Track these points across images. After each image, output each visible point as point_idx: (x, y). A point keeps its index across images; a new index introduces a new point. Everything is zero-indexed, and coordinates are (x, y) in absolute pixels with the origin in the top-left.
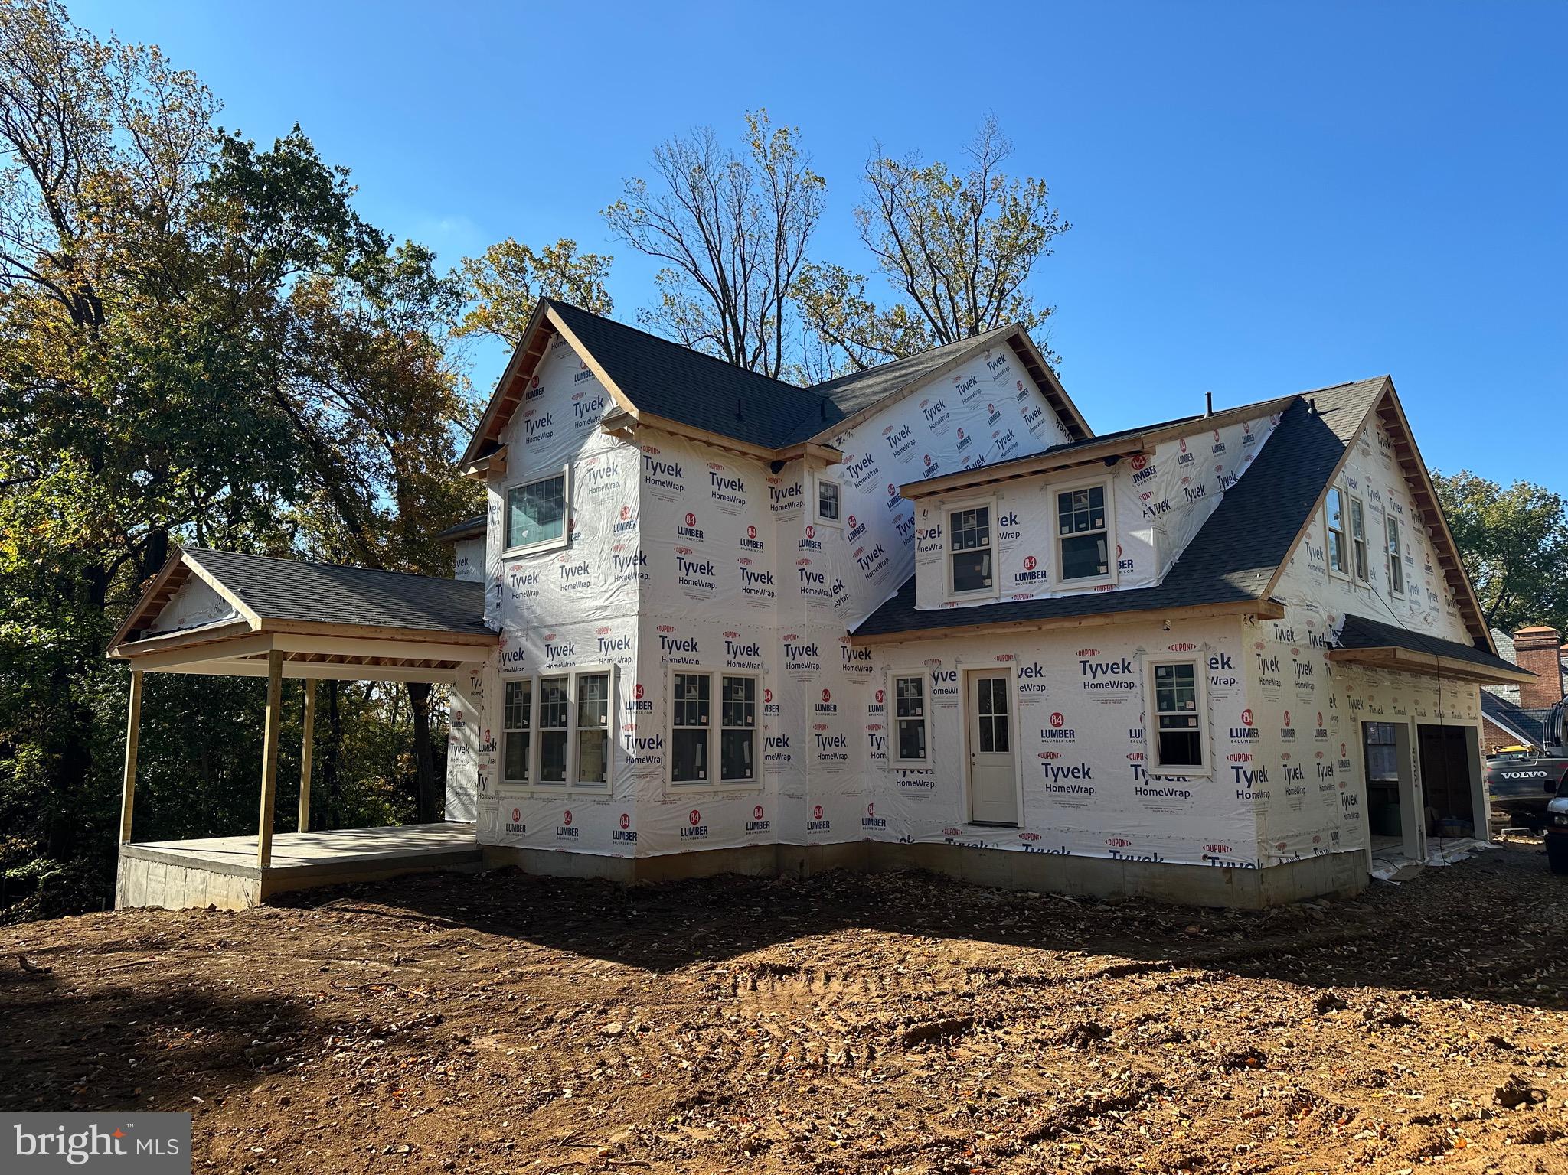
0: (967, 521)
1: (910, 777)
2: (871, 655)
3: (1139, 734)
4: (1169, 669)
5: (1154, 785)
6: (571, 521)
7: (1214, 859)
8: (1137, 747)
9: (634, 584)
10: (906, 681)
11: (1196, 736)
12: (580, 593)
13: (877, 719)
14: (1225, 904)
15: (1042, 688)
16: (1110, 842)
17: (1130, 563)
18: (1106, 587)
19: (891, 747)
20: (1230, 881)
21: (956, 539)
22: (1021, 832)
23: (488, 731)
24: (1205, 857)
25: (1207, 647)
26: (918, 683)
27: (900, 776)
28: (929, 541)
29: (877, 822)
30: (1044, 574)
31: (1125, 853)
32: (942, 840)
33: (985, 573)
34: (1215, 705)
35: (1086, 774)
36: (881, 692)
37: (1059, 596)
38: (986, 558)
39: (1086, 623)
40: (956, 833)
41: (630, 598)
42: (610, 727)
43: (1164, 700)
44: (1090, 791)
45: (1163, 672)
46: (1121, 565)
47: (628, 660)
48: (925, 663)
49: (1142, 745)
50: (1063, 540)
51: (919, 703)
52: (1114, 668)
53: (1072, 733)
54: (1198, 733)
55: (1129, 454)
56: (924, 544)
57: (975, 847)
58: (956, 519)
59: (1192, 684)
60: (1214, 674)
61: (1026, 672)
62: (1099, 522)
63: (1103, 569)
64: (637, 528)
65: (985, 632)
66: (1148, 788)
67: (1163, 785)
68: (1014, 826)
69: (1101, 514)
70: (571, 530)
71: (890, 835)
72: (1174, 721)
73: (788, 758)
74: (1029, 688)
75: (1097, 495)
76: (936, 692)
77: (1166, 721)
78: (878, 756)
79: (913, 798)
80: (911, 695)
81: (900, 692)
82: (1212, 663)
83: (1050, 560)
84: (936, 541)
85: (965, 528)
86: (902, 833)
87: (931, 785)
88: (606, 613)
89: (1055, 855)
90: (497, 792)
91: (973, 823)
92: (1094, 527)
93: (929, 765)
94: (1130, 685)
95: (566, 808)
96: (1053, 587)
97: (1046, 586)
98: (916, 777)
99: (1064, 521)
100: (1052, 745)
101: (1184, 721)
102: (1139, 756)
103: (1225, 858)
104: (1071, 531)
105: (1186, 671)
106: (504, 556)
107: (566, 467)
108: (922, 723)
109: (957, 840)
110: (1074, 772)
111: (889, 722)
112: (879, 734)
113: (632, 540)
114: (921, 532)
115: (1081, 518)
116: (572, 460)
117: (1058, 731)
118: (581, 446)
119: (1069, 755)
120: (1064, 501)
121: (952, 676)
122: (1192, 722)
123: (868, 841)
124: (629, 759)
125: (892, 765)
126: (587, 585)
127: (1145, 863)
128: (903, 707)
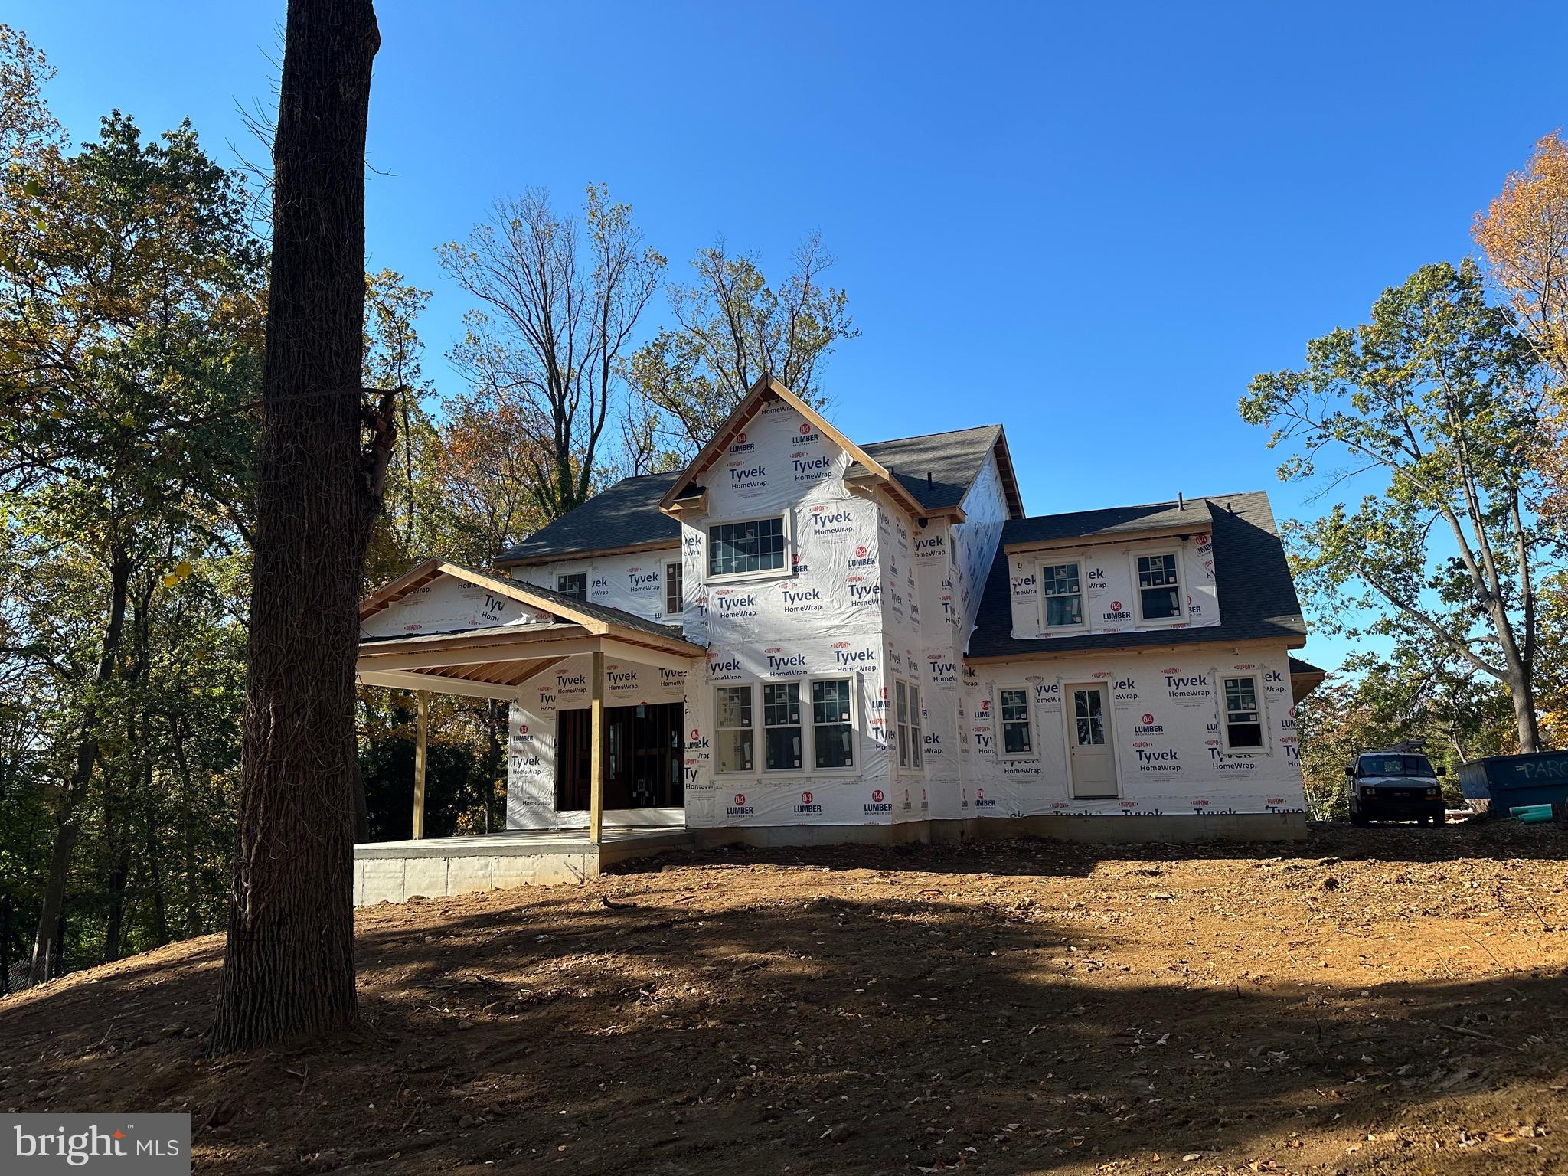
0: (1058, 573)
1: (1017, 766)
2: (976, 673)
3: (1215, 727)
4: (1235, 682)
5: (1227, 761)
6: (794, 556)
7: (1273, 808)
8: (1214, 736)
9: (876, 608)
10: (1010, 693)
11: (1257, 727)
12: (809, 614)
13: (982, 723)
14: (1283, 838)
15: (1135, 697)
16: (1195, 803)
17: (1199, 609)
18: (1179, 625)
19: (999, 745)
20: (1285, 822)
21: (1048, 586)
22: (1120, 801)
23: (696, 731)
24: (1267, 807)
25: (1263, 667)
26: (1022, 694)
27: (1008, 766)
28: (1024, 587)
29: (987, 803)
30: (1128, 614)
31: (1206, 810)
32: (1050, 812)
33: (1075, 612)
34: (1270, 705)
35: (1173, 756)
36: (986, 702)
37: (1142, 630)
38: (1075, 602)
39: (1176, 649)
40: (1063, 806)
41: (873, 619)
42: (855, 722)
43: (1233, 703)
44: (1178, 768)
45: (1230, 684)
46: (1192, 610)
47: (873, 669)
48: (1029, 678)
49: (1217, 734)
50: (1143, 591)
51: (1024, 710)
52: (1193, 682)
53: (1161, 728)
54: (1258, 726)
55: (1195, 534)
56: (1019, 589)
57: (1080, 816)
58: (1048, 572)
59: (1253, 691)
60: (1269, 684)
61: (1121, 685)
62: (1172, 579)
63: (1176, 612)
64: (877, 564)
65: (1092, 655)
66: (1222, 763)
67: (1234, 760)
68: (1115, 797)
69: (1174, 574)
70: (795, 563)
71: (1000, 812)
72: (1239, 717)
73: (938, 751)
74: (1123, 697)
75: (1170, 560)
76: (1039, 701)
77: (1233, 717)
78: (986, 752)
79: (1020, 782)
80: (1016, 703)
81: (1005, 701)
82: (1267, 678)
83: (1133, 604)
84: (1031, 587)
85: (1056, 578)
86: (1012, 810)
87: (1038, 771)
88: (843, 631)
89: (1150, 815)
90: (712, 782)
91: (1076, 798)
92: (1168, 582)
93: (1035, 757)
94: (1207, 693)
95: (806, 790)
96: (1136, 623)
97: (1131, 622)
98: (1023, 766)
99: (1143, 578)
100: (1144, 737)
101: (1247, 717)
102: (1215, 742)
103: (1281, 807)
104: (1149, 585)
105: (1248, 683)
106: (708, 582)
107: (787, 512)
108: (1026, 725)
109: (1064, 811)
110: (1164, 756)
111: (995, 725)
112: (986, 734)
113: (873, 574)
114: (1016, 579)
115: (1157, 576)
116: (792, 505)
117: (1149, 726)
118: (804, 496)
119: (1158, 743)
120: (1143, 563)
121: (1054, 688)
122: (1253, 717)
123: (979, 818)
124: (879, 746)
125: (1000, 758)
126: (819, 608)
127: (1223, 815)
128: (1007, 713)
